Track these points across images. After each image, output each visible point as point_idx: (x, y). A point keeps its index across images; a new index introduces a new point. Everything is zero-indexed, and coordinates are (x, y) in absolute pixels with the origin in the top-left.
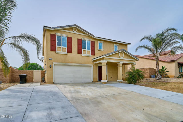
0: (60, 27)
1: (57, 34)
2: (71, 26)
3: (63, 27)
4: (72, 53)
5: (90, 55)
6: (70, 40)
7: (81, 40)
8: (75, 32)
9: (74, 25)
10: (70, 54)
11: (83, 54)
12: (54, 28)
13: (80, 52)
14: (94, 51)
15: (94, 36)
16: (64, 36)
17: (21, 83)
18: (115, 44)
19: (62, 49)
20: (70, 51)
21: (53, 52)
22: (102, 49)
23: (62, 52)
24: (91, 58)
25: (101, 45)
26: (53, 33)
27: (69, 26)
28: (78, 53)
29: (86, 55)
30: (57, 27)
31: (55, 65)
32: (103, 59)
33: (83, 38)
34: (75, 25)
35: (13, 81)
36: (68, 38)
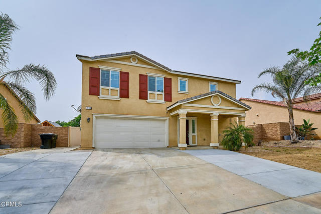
0: (106, 56)
1: (102, 67)
2: (127, 53)
3: (112, 55)
4: (128, 98)
5: (163, 101)
6: (124, 77)
7: (146, 76)
8: (134, 64)
9: (132, 53)
10: (124, 100)
11: (149, 100)
12: (96, 57)
13: (143, 96)
14: (171, 94)
15: (170, 70)
16: (114, 71)
17: (42, 148)
18: (210, 83)
19: (109, 92)
20: (125, 94)
21: (94, 98)
22: (187, 91)
23: (110, 97)
24: (165, 107)
25: (185, 85)
26: (94, 66)
27: (122, 54)
28: (141, 98)
29: (156, 101)
30: (101, 57)
31: (96, 117)
32: (179, 107)
33: (150, 73)
34: (134, 52)
35: (30, 144)
36: (121, 73)
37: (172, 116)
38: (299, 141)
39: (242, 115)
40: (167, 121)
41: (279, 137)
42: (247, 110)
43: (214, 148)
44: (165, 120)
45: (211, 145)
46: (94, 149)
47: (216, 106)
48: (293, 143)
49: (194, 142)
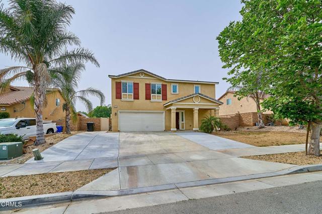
0: (125, 74)
1: (123, 81)
2: (137, 71)
3: (129, 73)
4: (138, 99)
5: (161, 100)
6: (136, 86)
7: (150, 84)
8: (142, 77)
9: (140, 70)
10: (136, 101)
11: (152, 100)
12: (119, 76)
13: (148, 97)
14: (166, 95)
15: (166, 79)
16: (130, 82)
17: (88, 131)
18: (195, 85)
19: (128, 96)
20: (136, 97)
21: (119, 100)
22: (178, 92)
23: (128, 99)
24: (162, 104)
25: (176, 88)
26: (118, 81)
27: (135, 72)
28: (146, 99)
29: (156, 100)
30: (122, 75)
31: (120, 112)
32: (171, 105)
33: (152, 83)
34: (142, 70)
35: (81, 129)
36: (134, 83)
37: (168, 110)
38: (266, 126)
39: (217, 109)
40: (164, 114)
41: (252, 124)
42: (220, 105)
43: (195, 131)
44: (163, 113)
45: (194, 129)
46: (119, 131)
47: (197, 103)
48: (260, 128)
49: (183, 127)
